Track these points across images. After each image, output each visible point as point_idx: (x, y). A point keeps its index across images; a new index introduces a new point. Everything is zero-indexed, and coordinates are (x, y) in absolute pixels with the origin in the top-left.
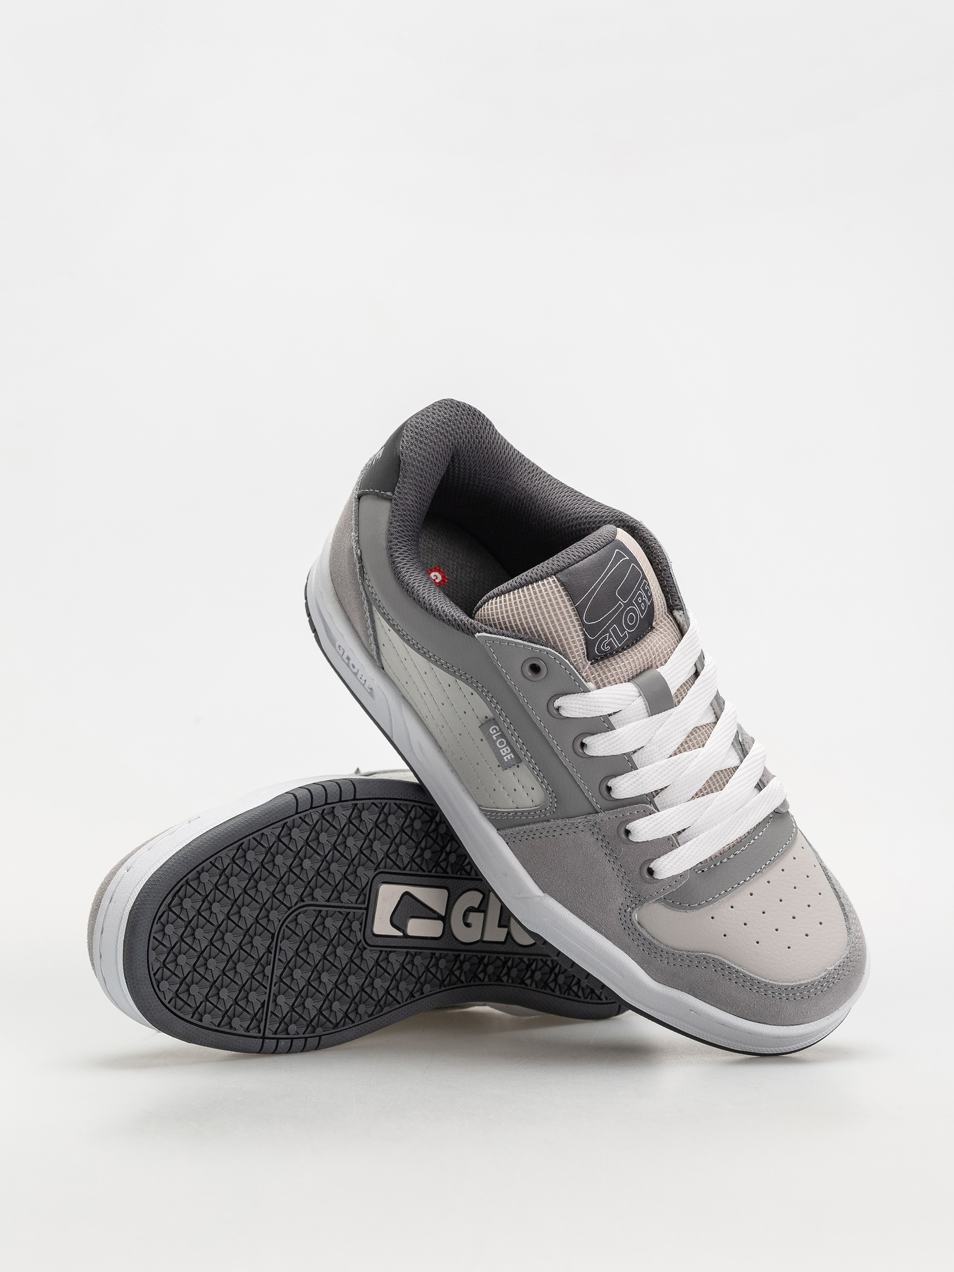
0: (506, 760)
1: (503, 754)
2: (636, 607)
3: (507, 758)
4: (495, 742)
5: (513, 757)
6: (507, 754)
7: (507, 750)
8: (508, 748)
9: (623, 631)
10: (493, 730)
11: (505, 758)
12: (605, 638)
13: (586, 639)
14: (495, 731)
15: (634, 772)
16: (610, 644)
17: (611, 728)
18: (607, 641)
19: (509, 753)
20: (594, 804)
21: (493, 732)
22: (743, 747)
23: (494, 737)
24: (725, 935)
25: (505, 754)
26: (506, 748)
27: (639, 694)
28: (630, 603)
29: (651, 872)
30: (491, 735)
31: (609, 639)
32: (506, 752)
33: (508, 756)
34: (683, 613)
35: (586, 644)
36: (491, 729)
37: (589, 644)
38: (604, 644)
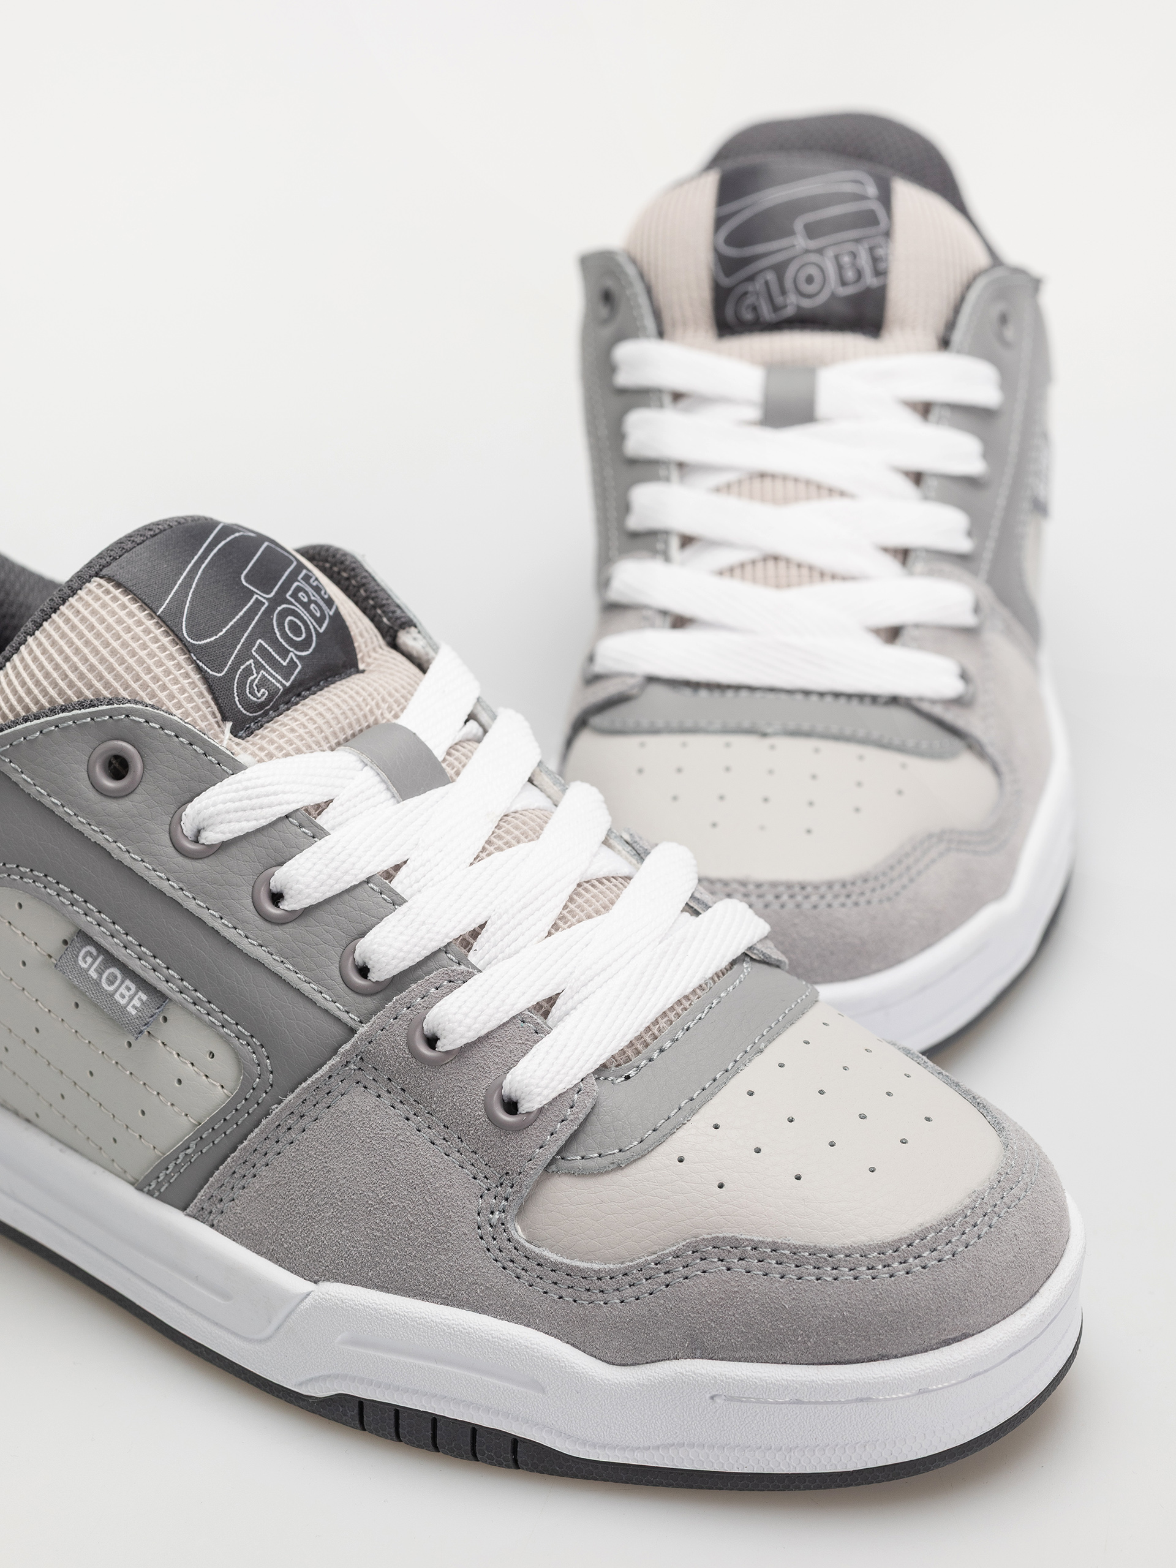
0: (134, 1012)
1: (123, 1002)
2: (296, 606)
3: (134, 1007)
4: (98, 984)
5: (144, 997)
6: (131, 998)
7: (129, 989)
8: (128, 982)
9: (284, 653)
10: (84, 958)
11: (130, 1009)
12: (248, 672)
13: (206, 678)
14: (89, 960)
15: (400, 910)
16: (263, 683)
17: (319, 833)
18: (255, 677)
19: (135, 994)
20: (344, 1017)
21: (85, 962)
22: (637, 847)
23: (93, 974)
24: (721, 1186)
25: (127, 998)
26: (124, 986)
27: (361, 765)
28: (280, 599)
29: (511, 1106)
30: (84, 972)
31: (258, 673)
32: (127, 994)
33: (136, 1002)
34: (419, 632)
35: (211, 690)
36: (80, 958)
37: (218, 691)
38: (251, 687)
